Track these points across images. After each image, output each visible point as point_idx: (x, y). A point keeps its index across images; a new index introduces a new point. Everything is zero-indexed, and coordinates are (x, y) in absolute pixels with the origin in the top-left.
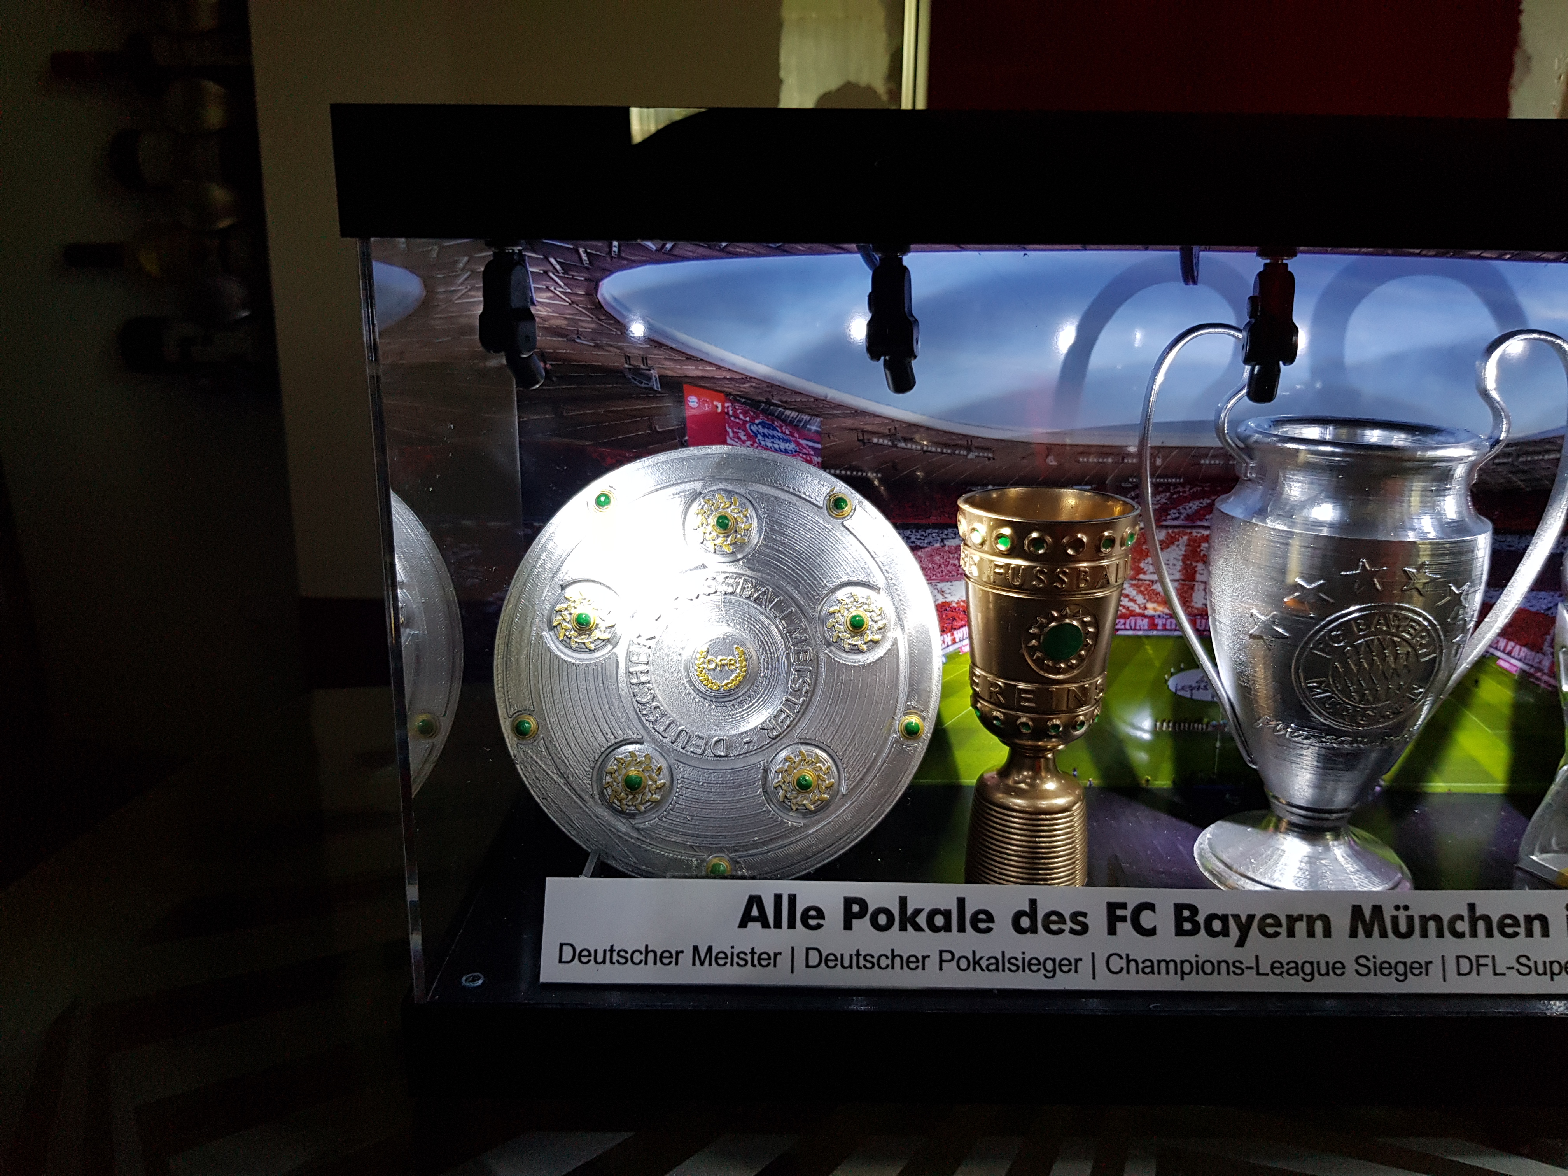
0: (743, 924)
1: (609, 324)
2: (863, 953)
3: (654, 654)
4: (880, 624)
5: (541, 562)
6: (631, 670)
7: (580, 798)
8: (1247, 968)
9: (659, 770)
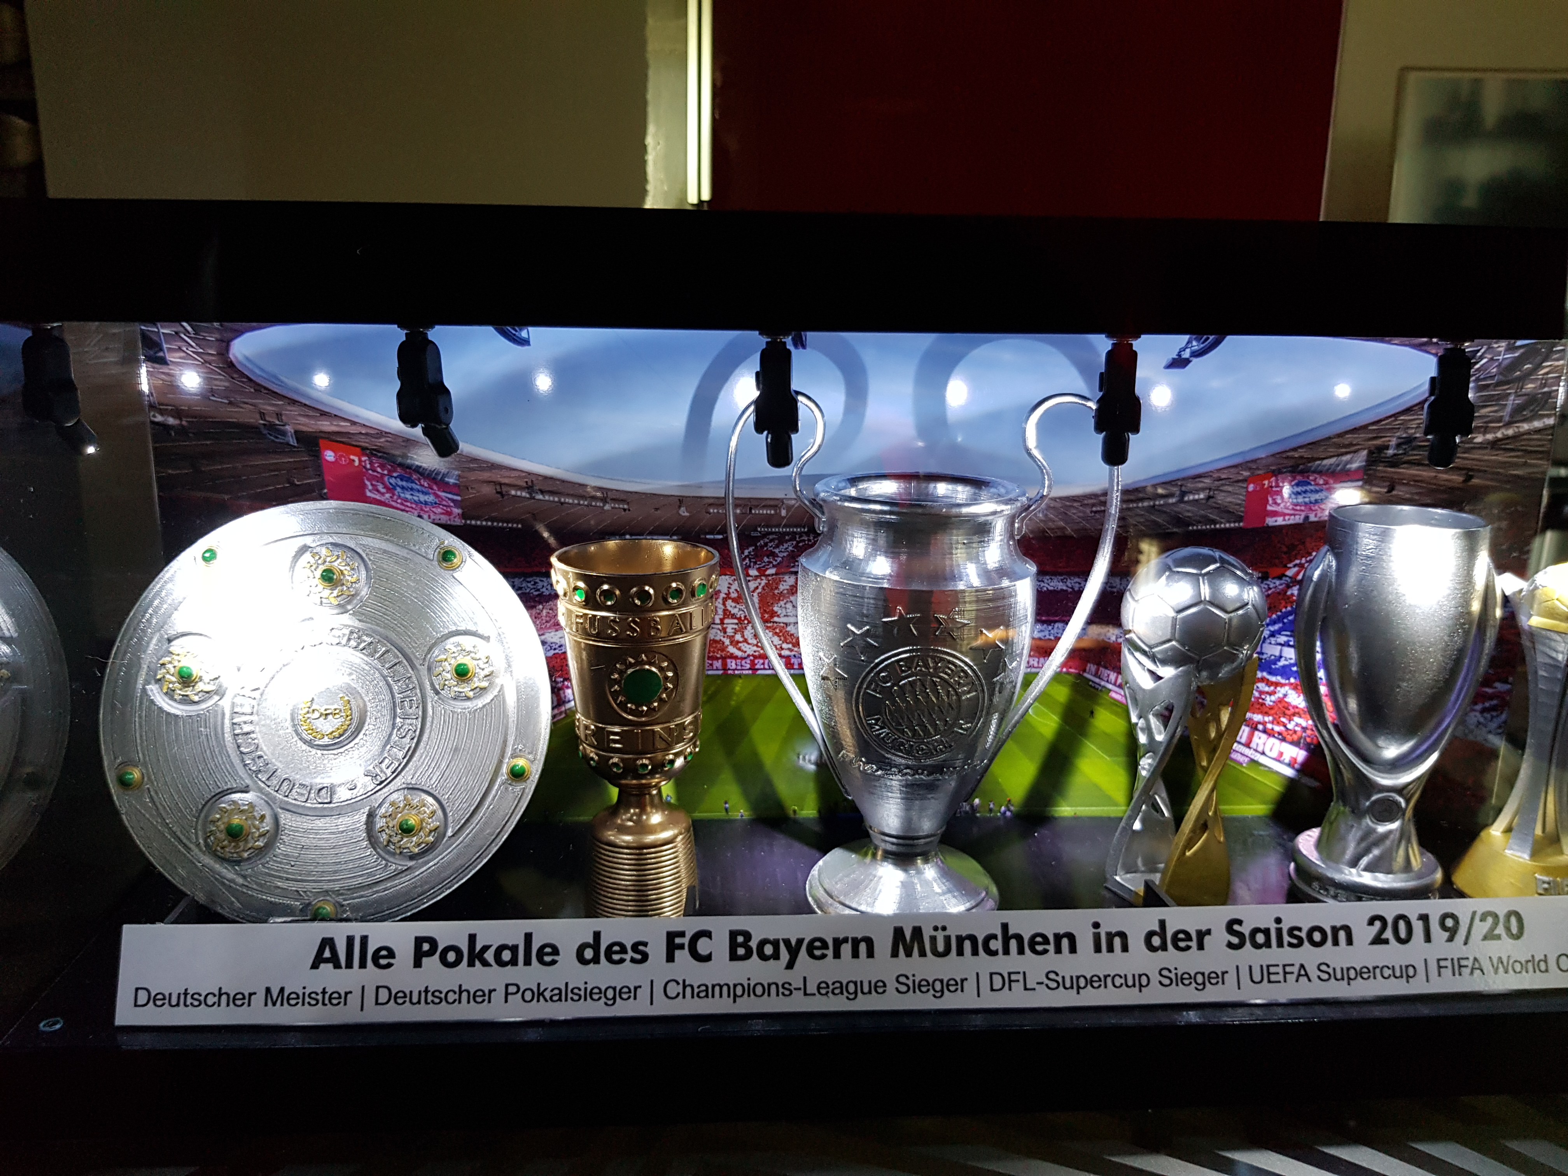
0: (315, 966)
1: (242, 382)
2: (431, 989)
3: (258, 705)
4: (486, 672)
5: (148, 616)
6: (234, 721)
7: (185, 846)
8: (795, 989)
9: (263, 817)
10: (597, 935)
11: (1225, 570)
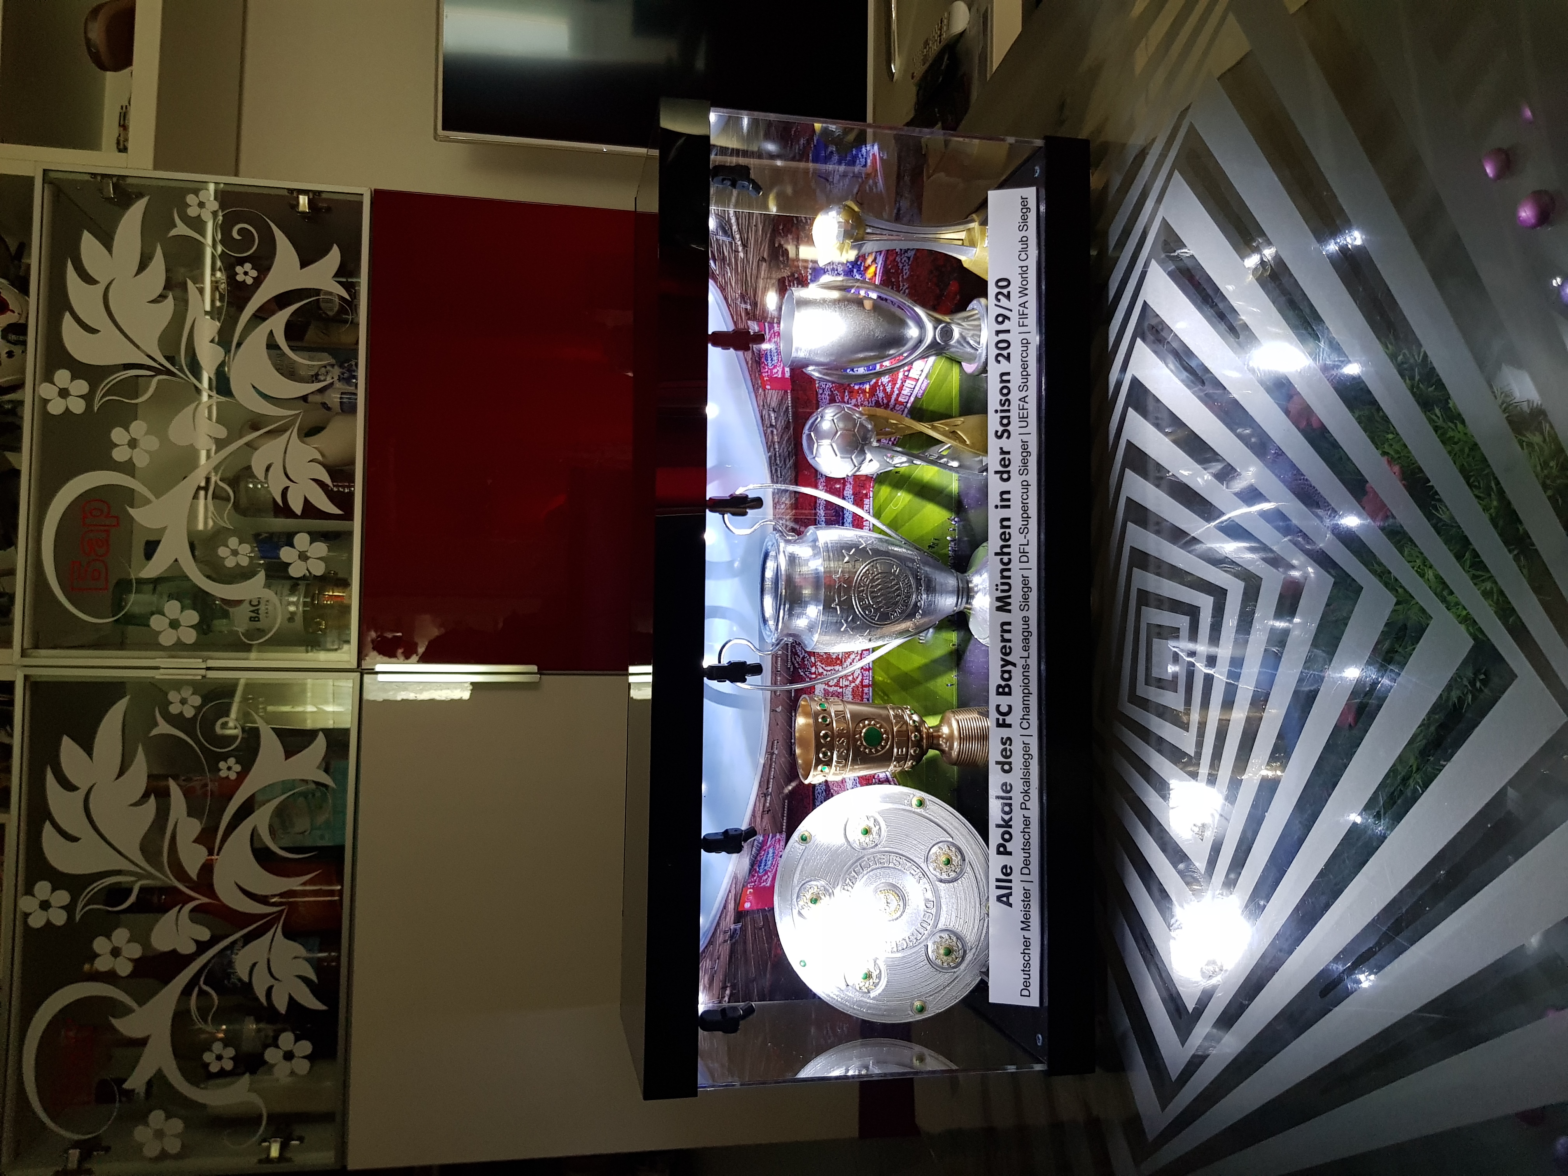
0: (1010, 905)
2: (1023, 847)
4: (866, 819)
6: (890, 951)
7: (955, 979)
8: (1026, 663)
9: (941, 937)
10: (998, 763)
11: (814, 428)
